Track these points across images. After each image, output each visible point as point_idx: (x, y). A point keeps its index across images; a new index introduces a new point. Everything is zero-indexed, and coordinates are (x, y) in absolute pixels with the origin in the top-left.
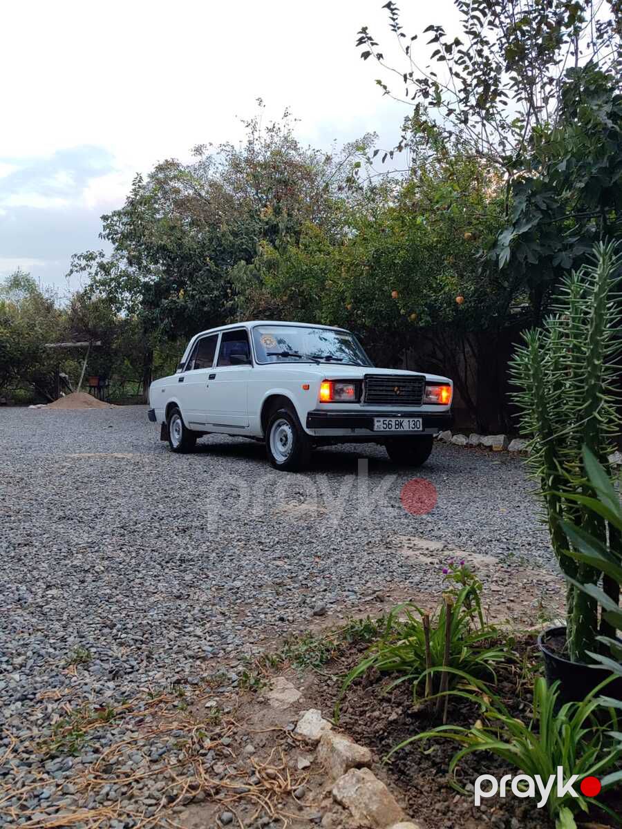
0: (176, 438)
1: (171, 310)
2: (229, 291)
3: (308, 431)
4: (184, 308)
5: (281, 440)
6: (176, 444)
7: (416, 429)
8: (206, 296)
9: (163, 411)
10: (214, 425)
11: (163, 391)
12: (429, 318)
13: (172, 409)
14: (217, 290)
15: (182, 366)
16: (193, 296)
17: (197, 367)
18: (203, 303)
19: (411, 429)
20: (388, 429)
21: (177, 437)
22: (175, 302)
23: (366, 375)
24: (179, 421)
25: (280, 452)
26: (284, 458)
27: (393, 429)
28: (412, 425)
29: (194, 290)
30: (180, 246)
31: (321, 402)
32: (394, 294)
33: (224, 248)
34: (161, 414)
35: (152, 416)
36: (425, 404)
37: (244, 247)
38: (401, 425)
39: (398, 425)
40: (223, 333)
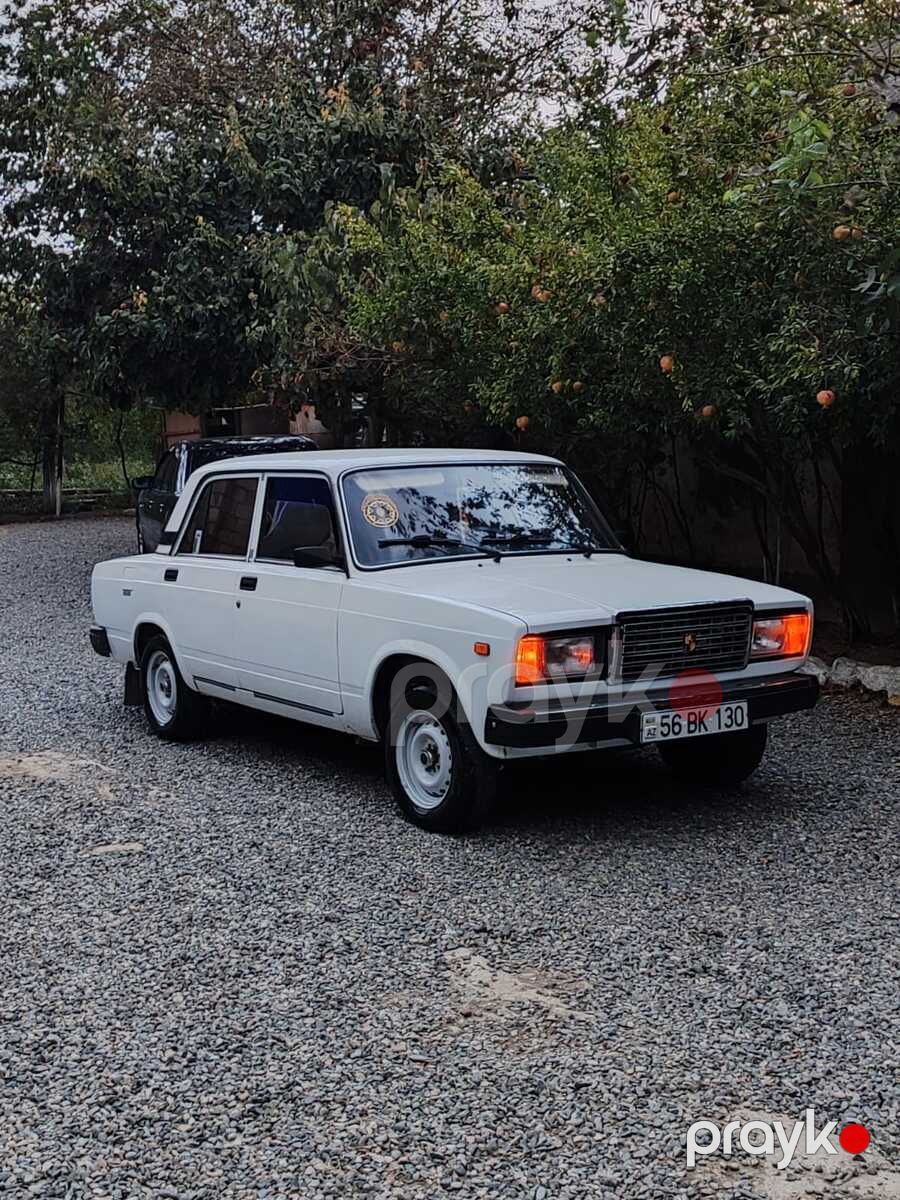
0: (162, 707)
1: (116, 341)
2: (252, 295)
3: (491, 750)
4: (151, 332)
5: (424, 760)
6: (163, 718)
7: (734, 728)
8: (200, 307)
9: (130, 640)
10: (257, 695)
11: (127, 593)
12: (744, 420)
13: (150, 639)
14: (224, 292)
15: (169, 539)
16: (168, 307)
17: (207, 549)
18: (193, 324)
19: (724, 729)
20: (671, 736)
21: (165, 702)
22: (127, 322)
23: (620, 614)
24: (167, 666)
25: (423, 786)
26: (436, 802)
27: (684, 734)
28: (725, 720)
29: (169, 291)
30: (131, 180)
31: (518, 685)
32: (665, 362)
33: (236, 184)
34: (123, 642)
35: (100, 642)
36: (751, 661)
37: (284, 186)
38: (701, 722)
39: (694, 722)
40: (269, 479)
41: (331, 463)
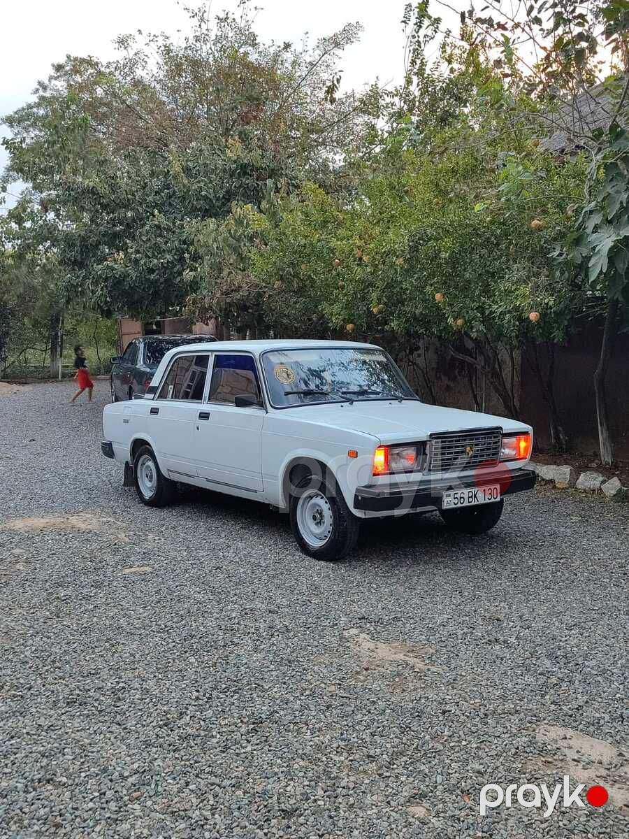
0: (147, 488)
1: (106, 280)
2: (186, 255)
4: (126, 275)
5: (314, 518)
6: (148, 494)
7: (493, 500)
8: (156, 261)
9: (128, 448)
10: (208, 480)
11: (126, 421)
12: (482, 328)
13: (141, 448)
14: (170, 252)
15: (153, 390)
16: (137, 261)
17: (176, 396)
18: (151, 271)
19: (487, 501)
20: (459, 505)
21: (149, 484)
22: (112, 269)
23: (431, 435)
24: (150, 464)
25: (315, 533)
26: (322, 543)
27: (466, 504)
28: (488, 496)
29: (137, 252)
30: (114, 188)
31: (374, 475)
32: (438, 297)
33: (174, 192)
34: (123, 450)
35: (108, 450)
36: (500, 462)
37: (203, 193)
38: (475, 496)
39: (472, 497)
40: (215, 355)
41: (254, 347)
